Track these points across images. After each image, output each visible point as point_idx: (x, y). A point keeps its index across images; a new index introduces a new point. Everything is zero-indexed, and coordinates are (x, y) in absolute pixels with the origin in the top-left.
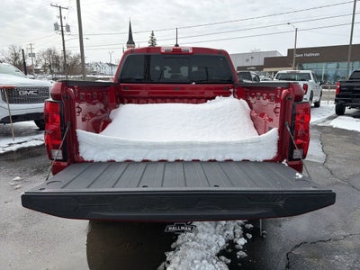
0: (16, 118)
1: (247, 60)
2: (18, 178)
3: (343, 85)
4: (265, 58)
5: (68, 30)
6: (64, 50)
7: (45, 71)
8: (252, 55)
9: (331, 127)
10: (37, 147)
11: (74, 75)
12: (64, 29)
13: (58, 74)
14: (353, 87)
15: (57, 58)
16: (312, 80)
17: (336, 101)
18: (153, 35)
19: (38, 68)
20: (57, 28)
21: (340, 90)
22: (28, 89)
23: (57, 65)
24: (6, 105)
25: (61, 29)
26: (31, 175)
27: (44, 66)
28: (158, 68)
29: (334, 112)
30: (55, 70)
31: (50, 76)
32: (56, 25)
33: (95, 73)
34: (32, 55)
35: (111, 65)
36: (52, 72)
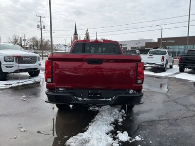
0: (21, 71)
1: (137, 44)
2: (24, 96)
3: (182, 57)
4: (146, 43)
5: (44, 28)
6: (42, 38)
7: (31, 48)
8: (139, 41)
9: (175, 78)
10: (31, 84)
11: (46, 50)
12: (42, 27)
13: (38, 50)
14: (187, 58)
15: (37, 41)
16: (167, 55)
17: (179, 65)
18: (87, 30)
19: (27, 46)
20: (38, 27)
21: (181, 60)
22: (27, 57)
23: (37, 46)
24: (17, 64)
25: (41, 27)
26: (30, 95)
27: (30, 46)
28: (88, 48)
29: (179, 71)
30: (36, 48)
31: (33, 51)
32: (38, 25)
33: (56, 50)
34: (25, 40)
35: (65, 46)
36: (34, 49)
